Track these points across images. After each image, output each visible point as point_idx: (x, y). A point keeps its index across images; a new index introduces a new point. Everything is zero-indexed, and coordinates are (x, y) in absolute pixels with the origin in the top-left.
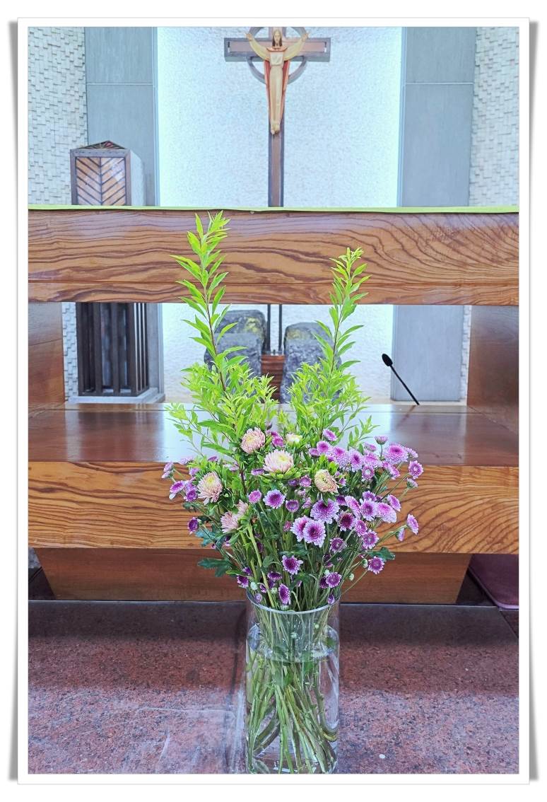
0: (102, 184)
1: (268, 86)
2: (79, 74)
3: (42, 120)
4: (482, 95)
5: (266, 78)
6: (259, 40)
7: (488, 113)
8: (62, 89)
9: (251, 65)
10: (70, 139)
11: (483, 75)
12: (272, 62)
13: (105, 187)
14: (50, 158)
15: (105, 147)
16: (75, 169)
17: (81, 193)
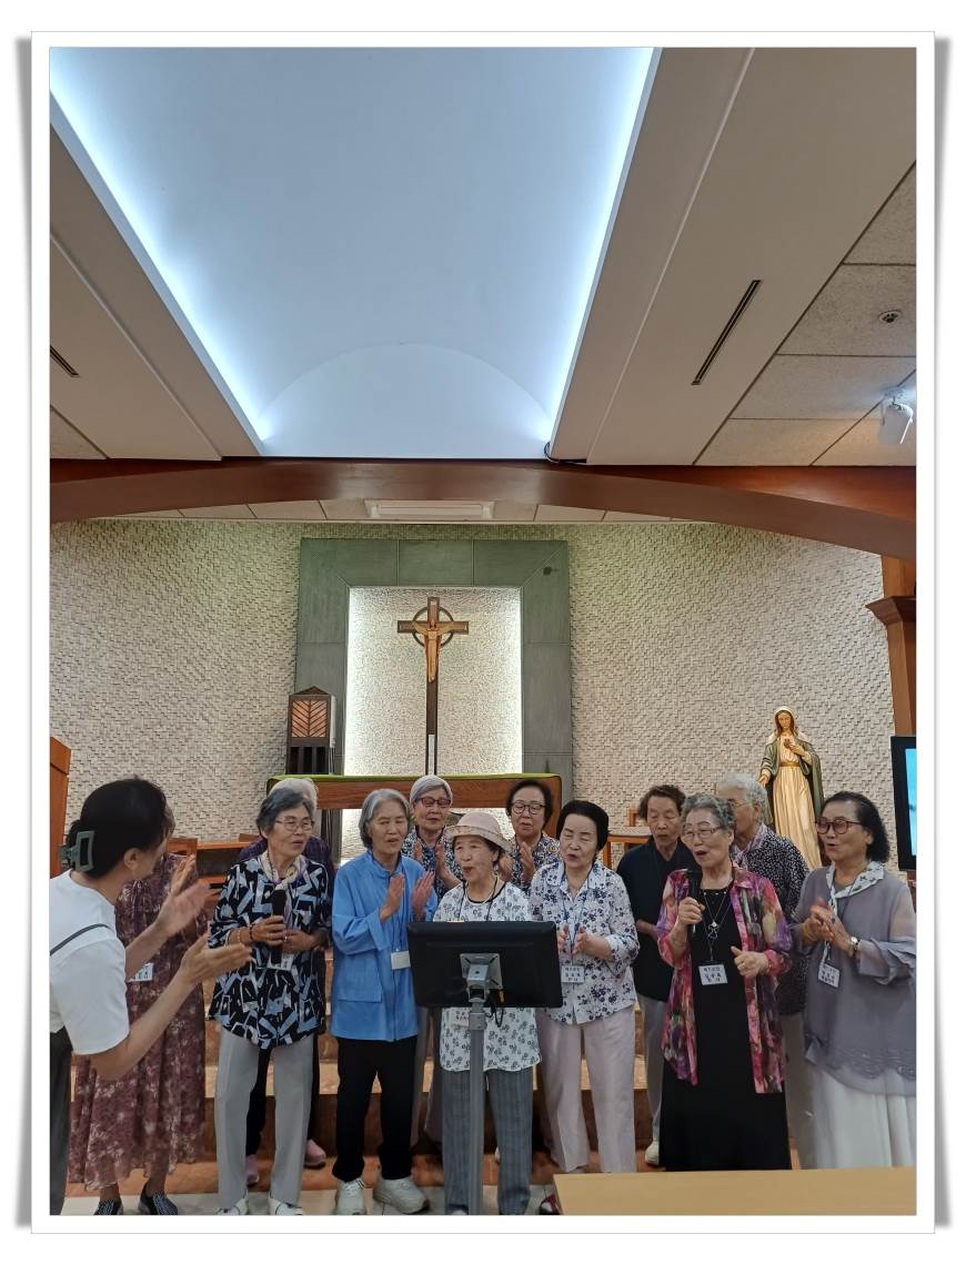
0: (309, 718)
1: (427, 652)
2: (290, 634)
3: (261, 667)
4: (579, 649)
5: (425, 645)
6: (419, 623)
7: (583, 663)
8: (278, 644)
9: (415, 637)
10: (280, 679)
11: (578, 636)
12: (430, 638)
13: (312, 720)
14: (264, 693)
15: (314, 693)
16: (291, 708)
17: (294, 724)
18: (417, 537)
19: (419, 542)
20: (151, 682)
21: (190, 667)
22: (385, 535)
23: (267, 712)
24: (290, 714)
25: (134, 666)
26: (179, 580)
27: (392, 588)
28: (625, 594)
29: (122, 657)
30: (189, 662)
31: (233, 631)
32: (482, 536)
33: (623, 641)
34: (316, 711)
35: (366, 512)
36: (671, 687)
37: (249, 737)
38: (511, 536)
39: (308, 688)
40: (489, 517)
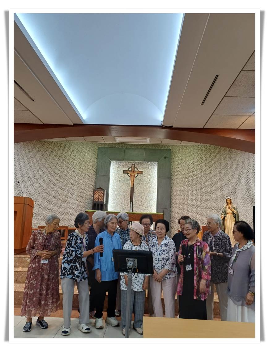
0: (99, 196)
1: (131, 179)
2: (95, 173)
3: (87, 182)
4: (173, 180)
5: (131, 177)
6: (129, 171)
7: (174, 183)
8: (91, 176)
9: (128, 175)
10: (92, 185)
11: (173, 176)
12: (132, 175)
14: (87, 189)
15: (100, 189)
16: (94, 193)
17: (95, 197)
18: (130, 147)
19: (130, 149)
20: (57, 185)
21: (68, 181)
22: (121, 147)
23: (88, 194)
24: (94, 194)
25: (53, 180)
26: (66, 158)
27: (122, 161)
28: (187, 165)
29: (50, 178)
30: (68, 180)
31: (79, 172)
32: (148, 147)
33: (186, 178)
34: (101, 194)
35: (115, 140)
36: (199, 191)
37: (83, 200)
38: (156, 148)
39: (99, 187)
40: (149, 142)
